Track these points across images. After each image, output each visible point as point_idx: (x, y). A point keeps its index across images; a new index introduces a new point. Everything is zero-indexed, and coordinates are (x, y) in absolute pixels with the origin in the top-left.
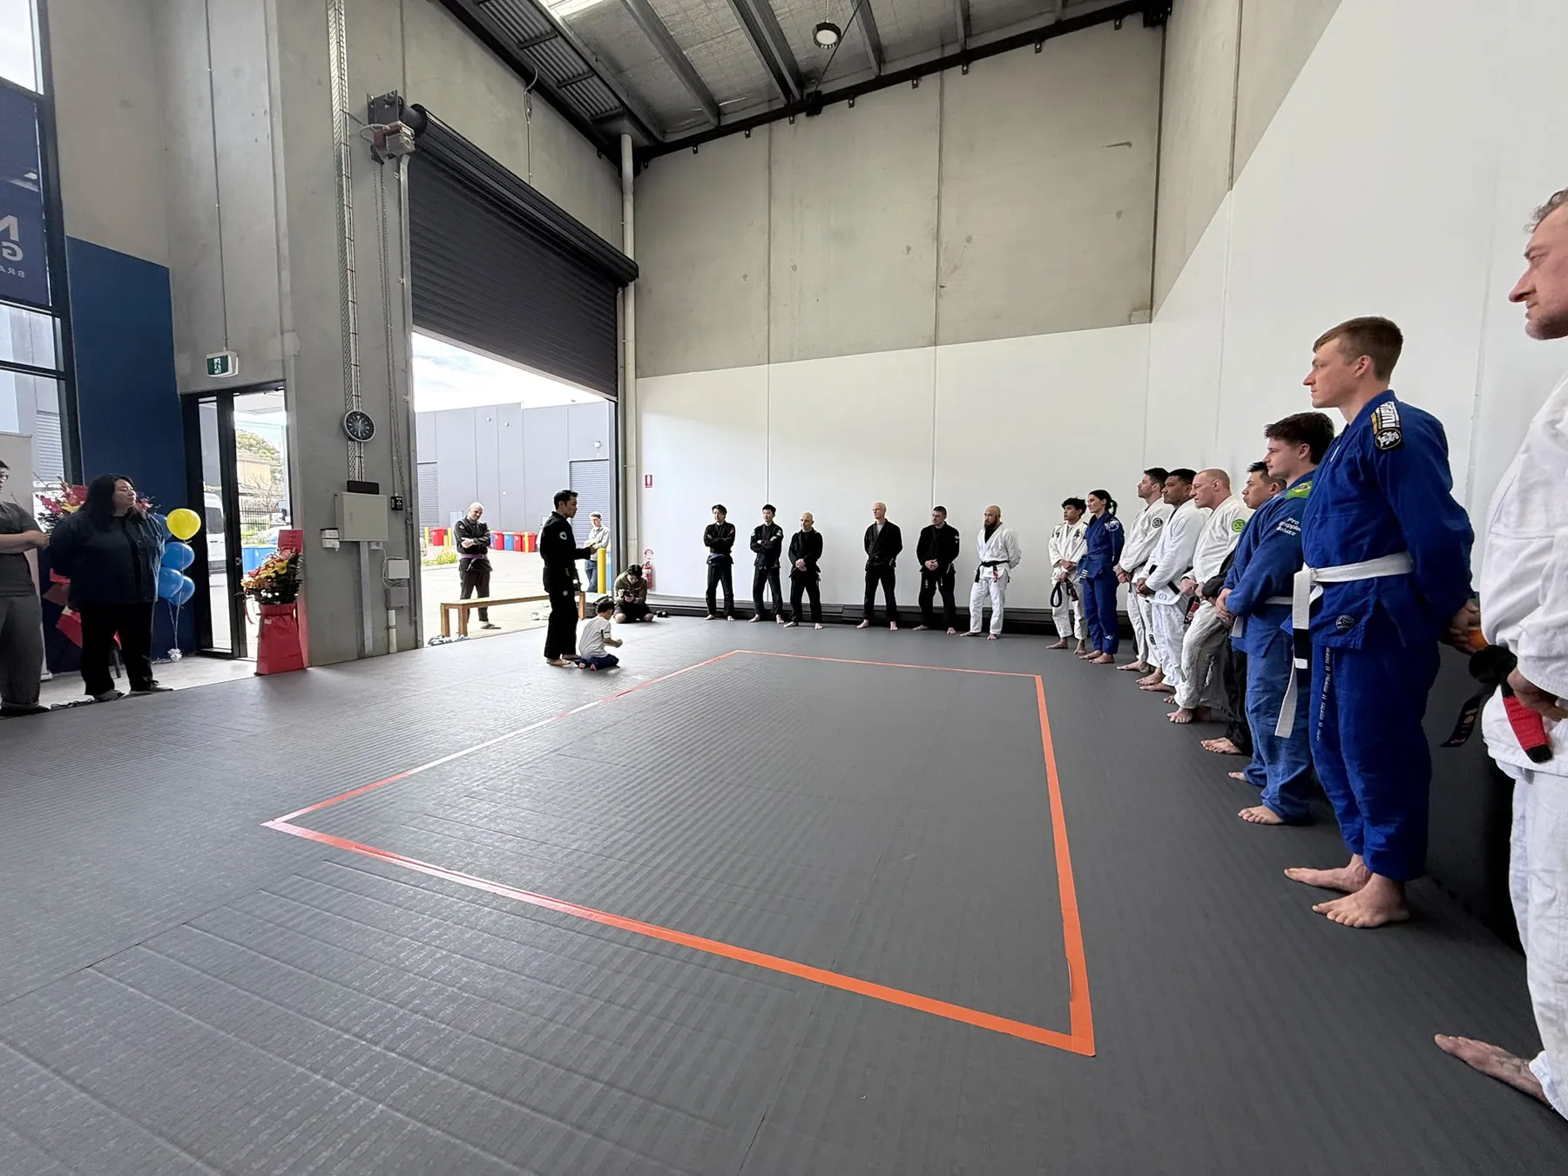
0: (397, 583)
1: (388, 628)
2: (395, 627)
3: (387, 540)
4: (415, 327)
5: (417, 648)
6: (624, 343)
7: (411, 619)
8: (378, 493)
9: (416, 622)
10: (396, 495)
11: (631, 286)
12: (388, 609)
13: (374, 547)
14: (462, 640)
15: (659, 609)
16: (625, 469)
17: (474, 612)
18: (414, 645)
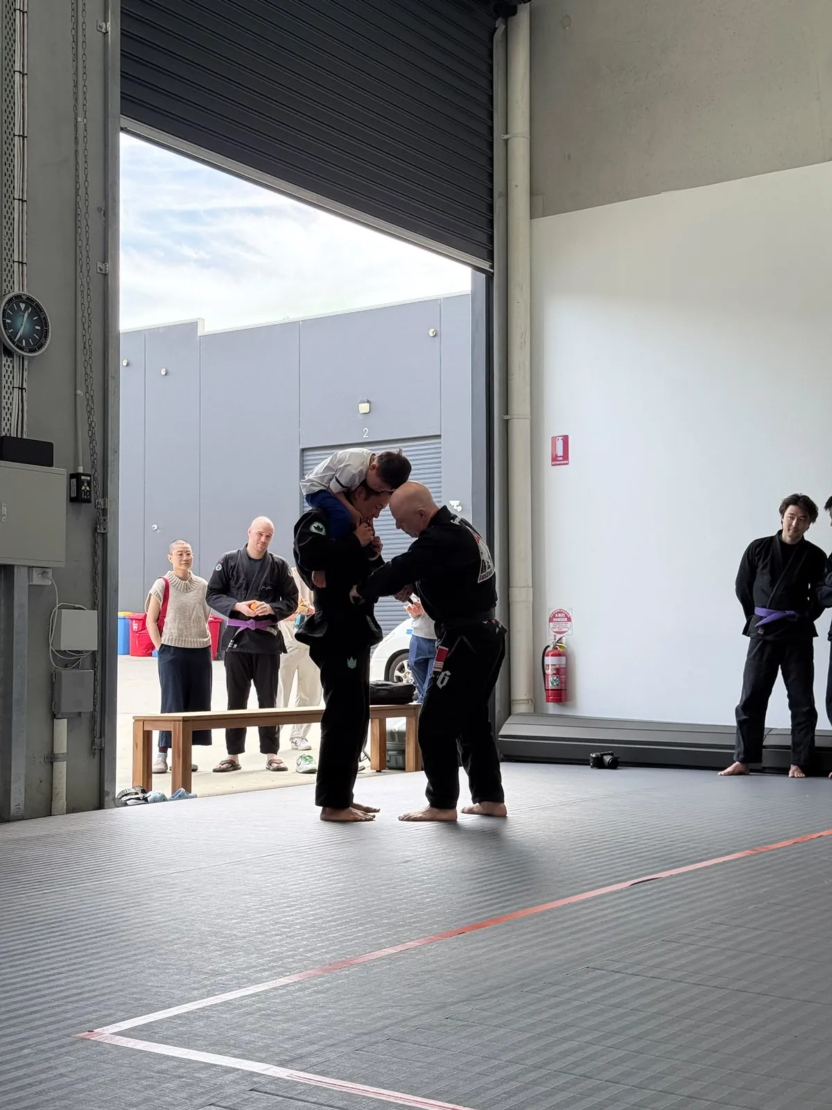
0: (71, 659)
1: (52, 759)
2: (67, 757)
3: (62, 565)
4: (125, 122)
5: (100, 806)
6: (506, 141)
7: (93, 743)
8: (51, 465)
9: (102, 750)
10: (81, 470)
11: (523, 17)
12: (54, 716)
13: (37, 580)
14: (181, 797)
15: (594, 749)
16: (506, 424)
17: (252, 736)
18: (95, 800)
